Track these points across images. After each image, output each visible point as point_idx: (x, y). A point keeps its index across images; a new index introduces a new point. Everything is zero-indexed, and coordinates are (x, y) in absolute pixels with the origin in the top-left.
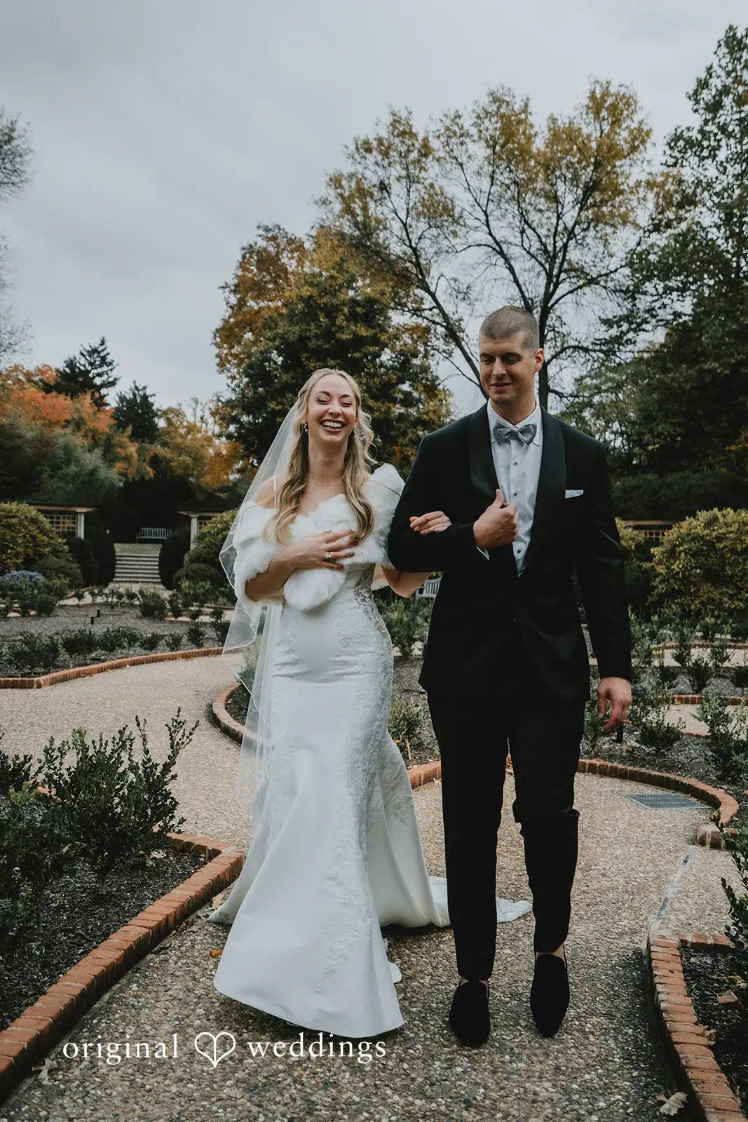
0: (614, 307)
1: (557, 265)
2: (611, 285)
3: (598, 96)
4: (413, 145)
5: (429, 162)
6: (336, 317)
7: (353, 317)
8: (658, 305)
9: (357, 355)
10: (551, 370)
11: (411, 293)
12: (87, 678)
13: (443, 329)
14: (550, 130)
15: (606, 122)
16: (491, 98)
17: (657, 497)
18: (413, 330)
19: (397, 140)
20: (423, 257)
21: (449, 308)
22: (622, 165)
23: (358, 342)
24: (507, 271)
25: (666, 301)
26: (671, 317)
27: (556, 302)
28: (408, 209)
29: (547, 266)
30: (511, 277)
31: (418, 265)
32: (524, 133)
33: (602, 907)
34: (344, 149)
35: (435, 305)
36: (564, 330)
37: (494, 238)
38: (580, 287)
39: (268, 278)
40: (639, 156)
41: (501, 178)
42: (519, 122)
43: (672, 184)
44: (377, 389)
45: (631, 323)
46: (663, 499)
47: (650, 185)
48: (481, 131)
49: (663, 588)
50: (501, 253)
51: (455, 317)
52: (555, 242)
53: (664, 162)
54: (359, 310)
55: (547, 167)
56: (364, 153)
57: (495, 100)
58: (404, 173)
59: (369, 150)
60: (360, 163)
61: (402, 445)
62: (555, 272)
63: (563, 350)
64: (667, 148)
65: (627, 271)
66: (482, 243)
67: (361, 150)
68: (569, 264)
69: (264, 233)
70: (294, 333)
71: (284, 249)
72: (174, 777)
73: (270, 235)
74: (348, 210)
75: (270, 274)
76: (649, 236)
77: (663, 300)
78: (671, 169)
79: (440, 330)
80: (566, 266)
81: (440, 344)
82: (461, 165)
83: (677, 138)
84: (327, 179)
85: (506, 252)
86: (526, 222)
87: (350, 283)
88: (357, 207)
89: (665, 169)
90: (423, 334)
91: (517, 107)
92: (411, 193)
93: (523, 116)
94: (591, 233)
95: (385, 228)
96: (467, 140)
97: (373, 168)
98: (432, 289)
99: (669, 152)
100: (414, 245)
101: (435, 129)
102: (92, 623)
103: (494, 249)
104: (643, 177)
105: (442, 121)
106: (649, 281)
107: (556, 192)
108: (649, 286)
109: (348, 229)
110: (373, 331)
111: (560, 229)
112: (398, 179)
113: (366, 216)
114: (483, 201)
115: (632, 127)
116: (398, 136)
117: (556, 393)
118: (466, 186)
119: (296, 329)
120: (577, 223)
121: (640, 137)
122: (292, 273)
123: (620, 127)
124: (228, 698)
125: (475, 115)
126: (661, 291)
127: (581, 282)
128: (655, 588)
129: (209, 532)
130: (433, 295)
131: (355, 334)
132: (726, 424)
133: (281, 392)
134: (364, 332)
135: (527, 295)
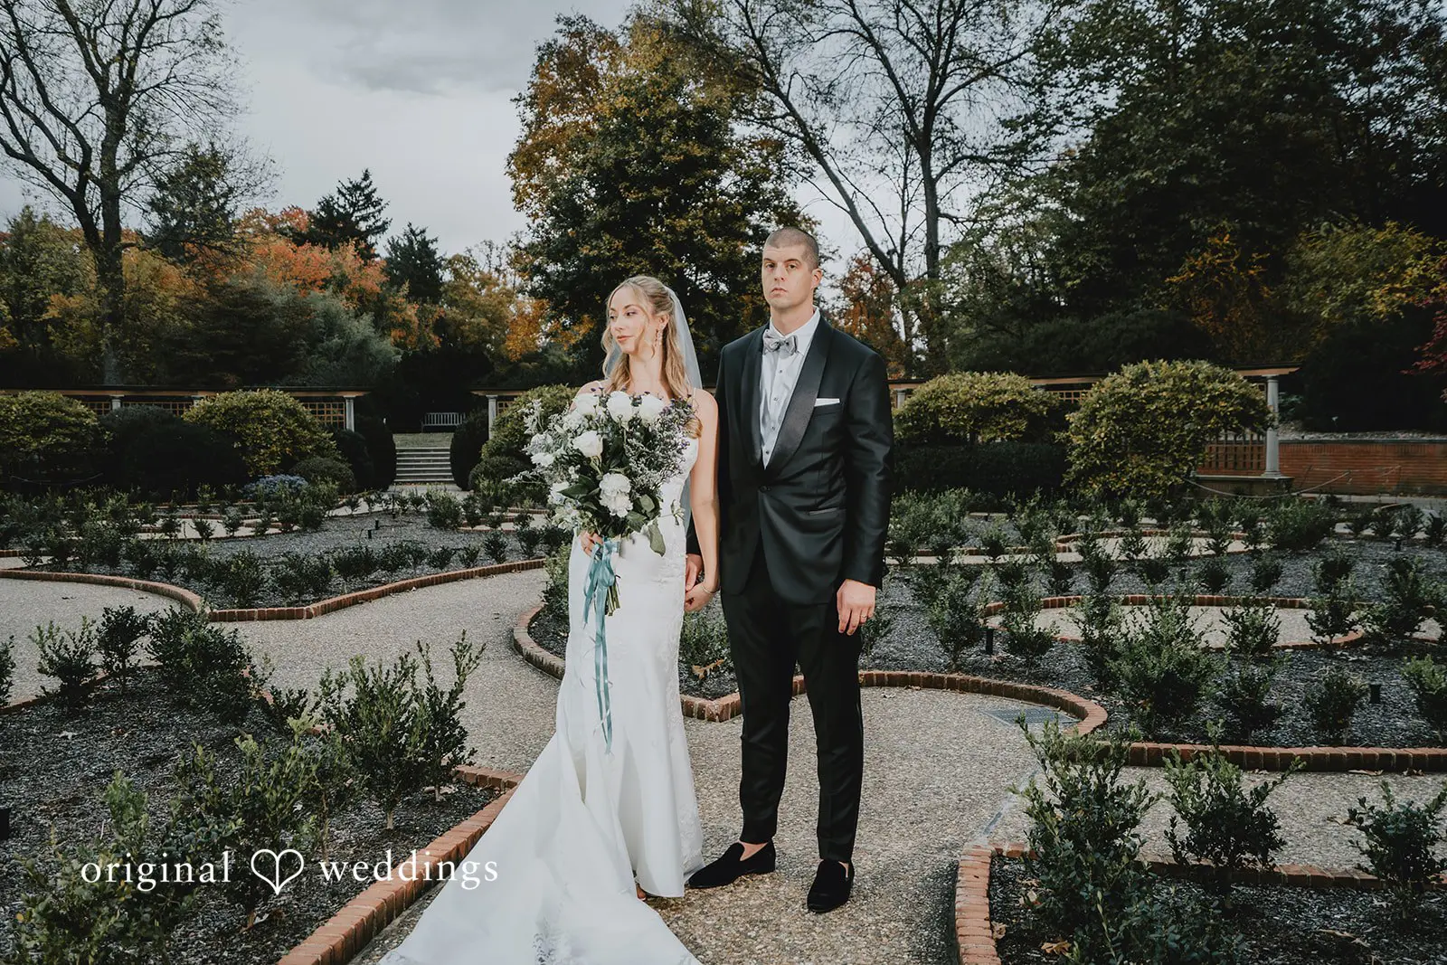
0: (1018, 104)
1: (943, 52)
2: (1013, 75)
6: (661, 134)
7: (682, 132)
8: (1074, 98)
9: (691, 181)
10: (941, 188)
11: (758, 97)
12: (365, 604)
13: (801, 142)
17: (1078, 347)
18: (765, 142)
20: (771, 49)
21: (806, 114)
23: (691, 164)
24: (880, 63)
25: (1084, 94)
26: (1092, 114)
27: (944, 101)
29: (930, 54)
30: (885, 69)
31: (764, 60)
33: (928, 824)
35: (788, 111)
36: (956, 135)
37: (860, 22)
38: (974, 80)
39: (573, 85)
44: (718, 224)
45: (1040, 124)
46: (1086, 349)
49: (1081, 464)
50: (871, 40)
51: (816, 125)
52: (939, 23)
54: (690, 123)
62: (941, 61)
63: (955, 162)
65: (1032, 57)
66: (846, 28)
68: (958, 50)
69: (565, 27)
70: (608, 157)
71: (592, 47)
72: (462, 705)
73: (573, 30)
75: (576, 80)
76: (1059, 10)
77: (1079, 93)
79: (797, 142)
80: (954, 52)
81: (799, 161)
85: (877, 39)
87: (676, 90)
90: (775, 147)
95: (720, 15)
98: (784, 90)
100: (758, 35)
102: (370, 537)
103: (862, 35)
106: (1061, 69)
108: (1060, 76)
109: (672, 18)
110: (710, 149)
117: (950, 217)
119: (610, 152)
122: (604, 78)
124: (533, 620)
126: (1076, 81)
127: (975, 73)
128: (1070, 464)
129: (510, 417)
130: (785, 98)
131: (687, 155)
132: (1165, 250)
133: (595, 234)
134: (698, 151)
135: (907, 92)
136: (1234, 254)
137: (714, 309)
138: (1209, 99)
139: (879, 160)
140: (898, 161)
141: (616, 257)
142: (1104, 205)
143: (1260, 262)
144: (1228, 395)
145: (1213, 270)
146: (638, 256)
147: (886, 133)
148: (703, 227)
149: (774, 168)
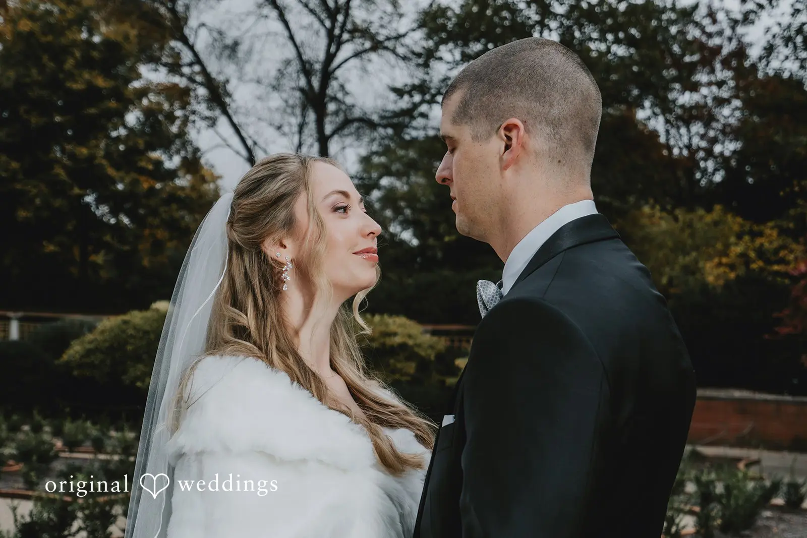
1: (339, 24)
2: (400, 50)
7: (87, 63)
11: (166, 46)
13: (205, 91)
18: (172, 89)
23: (93, 94)
24: (281, 25)
27: (339, 66)
29: (328, 23)
30: (286, 32)
35: (195, 60)
36: (349, 100)
38: (365, 51)
45: (423, 94)
50: (274, 4)
51: (220, 78)
54: (95, 54)
62: (337, 31)
63: (347, 123)
79: (202, 91)
80: (349, 26)
81: (202, 108)
85: (280, 5)
90: (181, 95)
98: (191, 40)
130: (192, 48)
131: (89, 84)
134: (100, 82)
135: (305, 57)
139: (277, 118)
140: (294, 121)
146: (38, 180)
147: (284, 95)
149: (179, 113)
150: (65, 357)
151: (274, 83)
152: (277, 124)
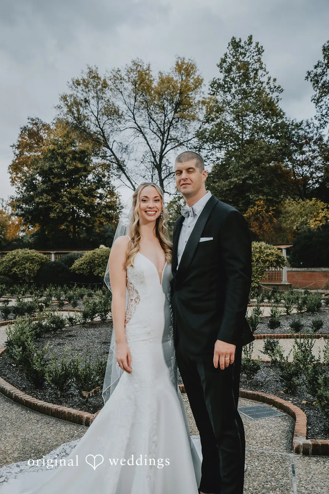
1: (165, 138)
2: (189, 145)
3: (180, 63)
4: (99, 82)
5: (107, 91)
6: (66, 159)
7: (74, 159)
8: (209, 154)
9: (77, 176)
10: (165, 183)
11: (101, 149)
13: (116, 165)
14: (160, 78)
15: (184, 75)
16: (133, 63)
18: (103, 165)
19: (92, 80)
20: (106, 133)
21: (119, 156)
22: (192, 94)
23: (77, 170)
24: (144, 139)
25: (214, 152)
26: (216, 159)
27: (166, 153)
28: (98, 111)
29: (161, 137)
30: (146, 142)
31: (104, 136)
32: (148, 79)
34: (68, 84)
35: (112, 154)
36: (170, 165)
37: (137, 125)
38: (176, 147)
39: (34, 142)
40: (199, 90)
41: (139, 98)
42: (146, 74)
43: (213, 103)
44: (87, 192)
47: (204, 103)
48: (129, 78)
50: (141, 131)
51: (122, 160)
52: (164, 127)
53: (209, 93)
54: (77, 155)
55: (159, 94)
56: (77, 85)
57: (135, 64)
58: (95, 95)
59: (79, 84)
60: (75, 90)
61: (99, 217)
62: (165, 140)
63: (170, 174)
64: (210, 87)
65: (196, 139)
66: (132, 127)
67: (75, 84)
68: (171, 137)
69: (31, 121)
70: (46, 166)
71: (41, 129)
73: (34, 122)
74: (70, 111)
75: (35, 141)
76: (204, 125)
77: (212, 152)
78: (212, 96)
79: (115, 165)
80: (169, 138)
81: (115, 172)
82: (121, 92)
83: (215, 83)
84: (60, 97)
85: (143, 131)
86: (151, 118)
87: (72, 143)
88: (74, 110)
89: (209, 96)
90: (107, 167)
91: (145, 67)
92: (99, 103)
93: (147, 72)
94: (180, 123)
95: (88, 120)
96: (123, 81)
97: (81, 92)
98: (111, 147)
99: (211, 89)
100: (101, 127)
101: (109, 76)
103: (138, 130)
104: (201, 99)
105: (112, 73)
106: (206, 143)
107: (164, 105)
108: (206, 146)
109: (70, 119)
110: (84, 165)
111: (166, 121)
112: (93, 98)
113: (79, 114)
114: (132, 109)
115: (195, 78)
116: (92, 78)
117: (168, 193)
118: (124, 101)
119: (47, 164)
120: (173, 118)
121: (199, 82)
122: (45, 139)
123: (190, 77)
125: (126, 70)
126: (211, 148)
127: (177, 144)
129: (6, 260)
130: (111, 150)
131: (75, 166)
132: (242, 205)
133: (41, 194)
134: (79, 165)
135: (153, 150)
136: (264, 207)
137: (85, 222)
138: (255, 155)
139: (143, 173)
140: (149, 174)
141: (49, 202)
142: (221, 189)
143: (273, 210)
144: (272, 254)
145: (258, 212)
146: (58, 202)
147: (146, 165)
148: (82, 193)
149: (107, 174)
150: (73, 266)
151: (142, 160)
152: (143, 175)
